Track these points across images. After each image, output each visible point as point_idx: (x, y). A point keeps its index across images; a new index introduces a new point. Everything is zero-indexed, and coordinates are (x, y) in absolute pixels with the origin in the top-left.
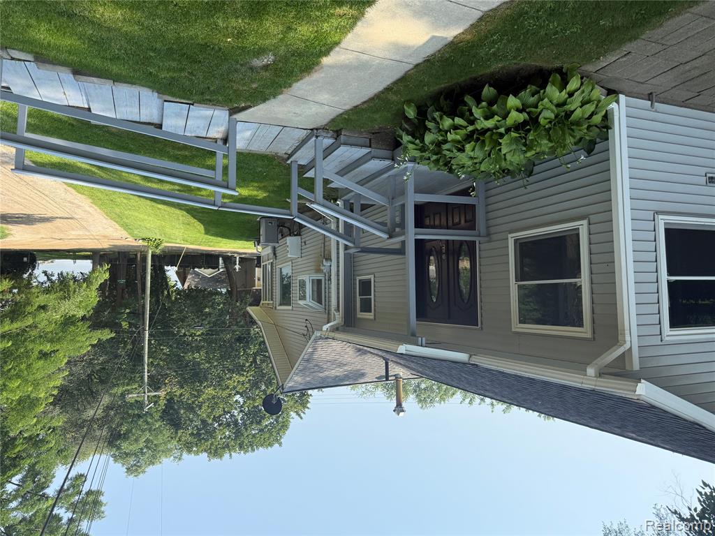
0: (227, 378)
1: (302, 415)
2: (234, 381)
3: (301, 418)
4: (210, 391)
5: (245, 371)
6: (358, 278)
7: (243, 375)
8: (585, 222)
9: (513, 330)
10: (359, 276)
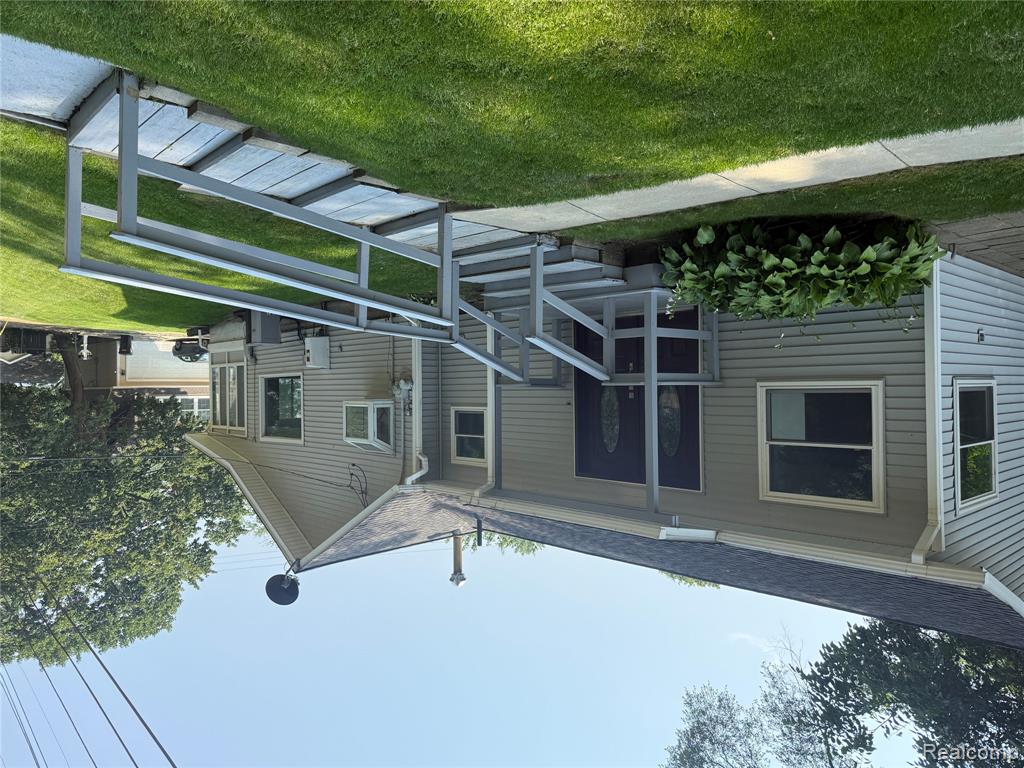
0: (83, 538)
1: (198, 581)
2: (95, 541)
3: (196, 586)
4: (51, 559)
5: (113, 524)
6: (453, 410)
7: (110, 530)
8: (880, 383)
9: (761, 499)
10: (453, 405)
